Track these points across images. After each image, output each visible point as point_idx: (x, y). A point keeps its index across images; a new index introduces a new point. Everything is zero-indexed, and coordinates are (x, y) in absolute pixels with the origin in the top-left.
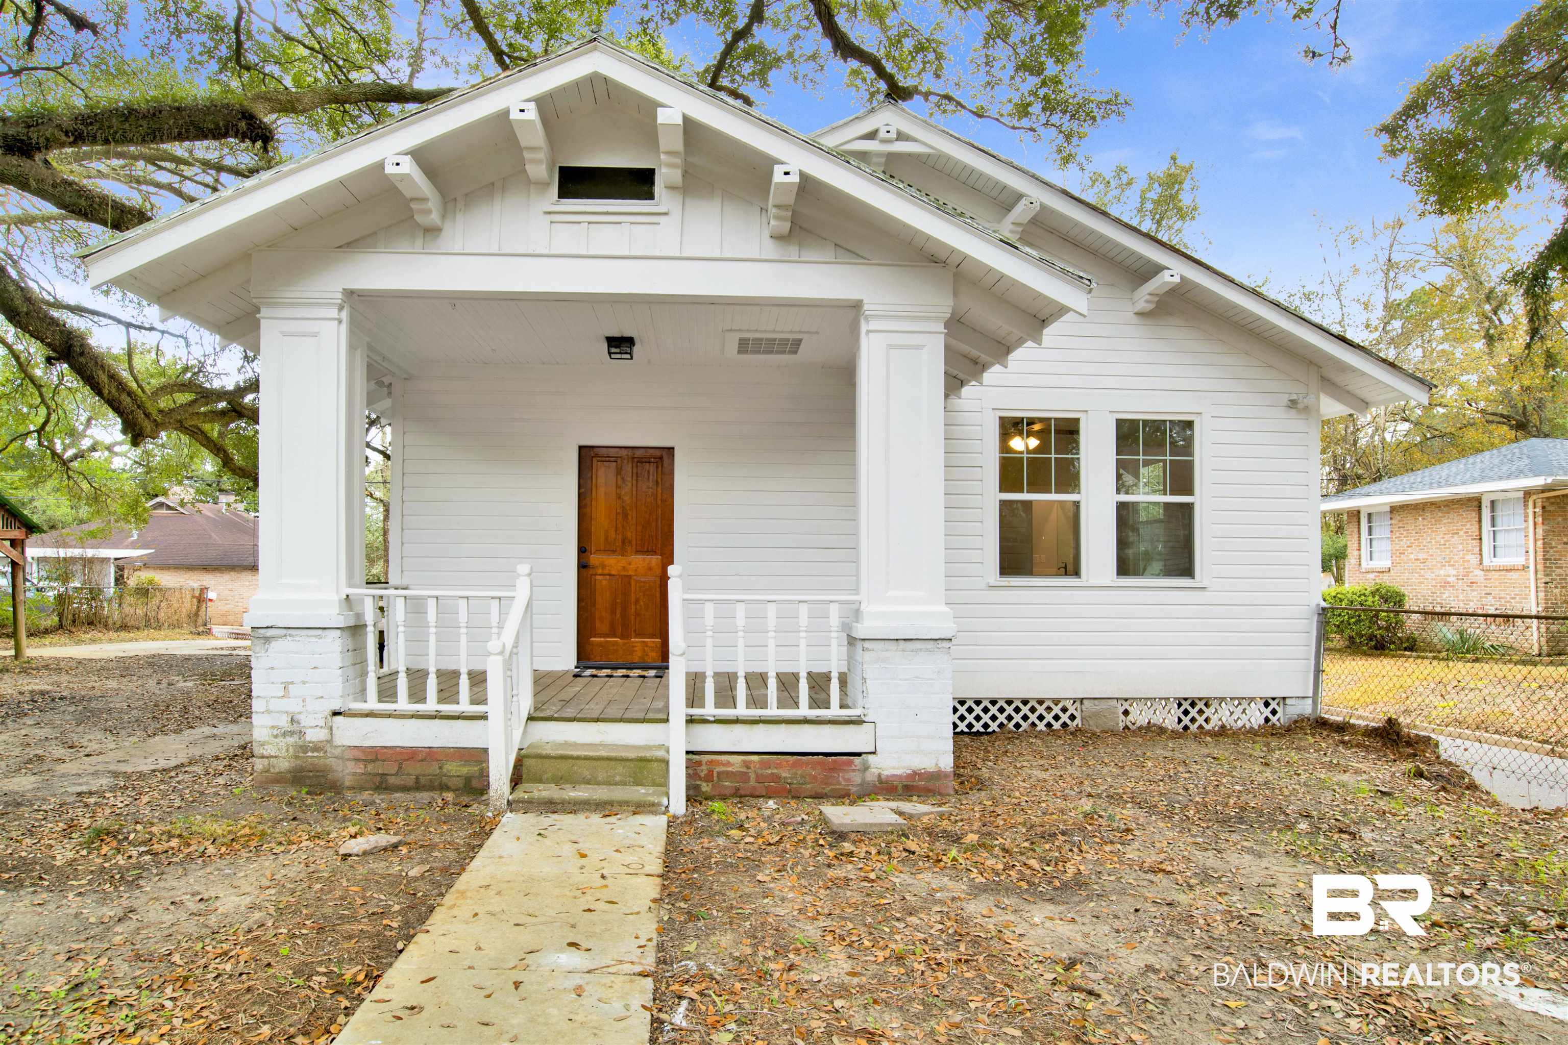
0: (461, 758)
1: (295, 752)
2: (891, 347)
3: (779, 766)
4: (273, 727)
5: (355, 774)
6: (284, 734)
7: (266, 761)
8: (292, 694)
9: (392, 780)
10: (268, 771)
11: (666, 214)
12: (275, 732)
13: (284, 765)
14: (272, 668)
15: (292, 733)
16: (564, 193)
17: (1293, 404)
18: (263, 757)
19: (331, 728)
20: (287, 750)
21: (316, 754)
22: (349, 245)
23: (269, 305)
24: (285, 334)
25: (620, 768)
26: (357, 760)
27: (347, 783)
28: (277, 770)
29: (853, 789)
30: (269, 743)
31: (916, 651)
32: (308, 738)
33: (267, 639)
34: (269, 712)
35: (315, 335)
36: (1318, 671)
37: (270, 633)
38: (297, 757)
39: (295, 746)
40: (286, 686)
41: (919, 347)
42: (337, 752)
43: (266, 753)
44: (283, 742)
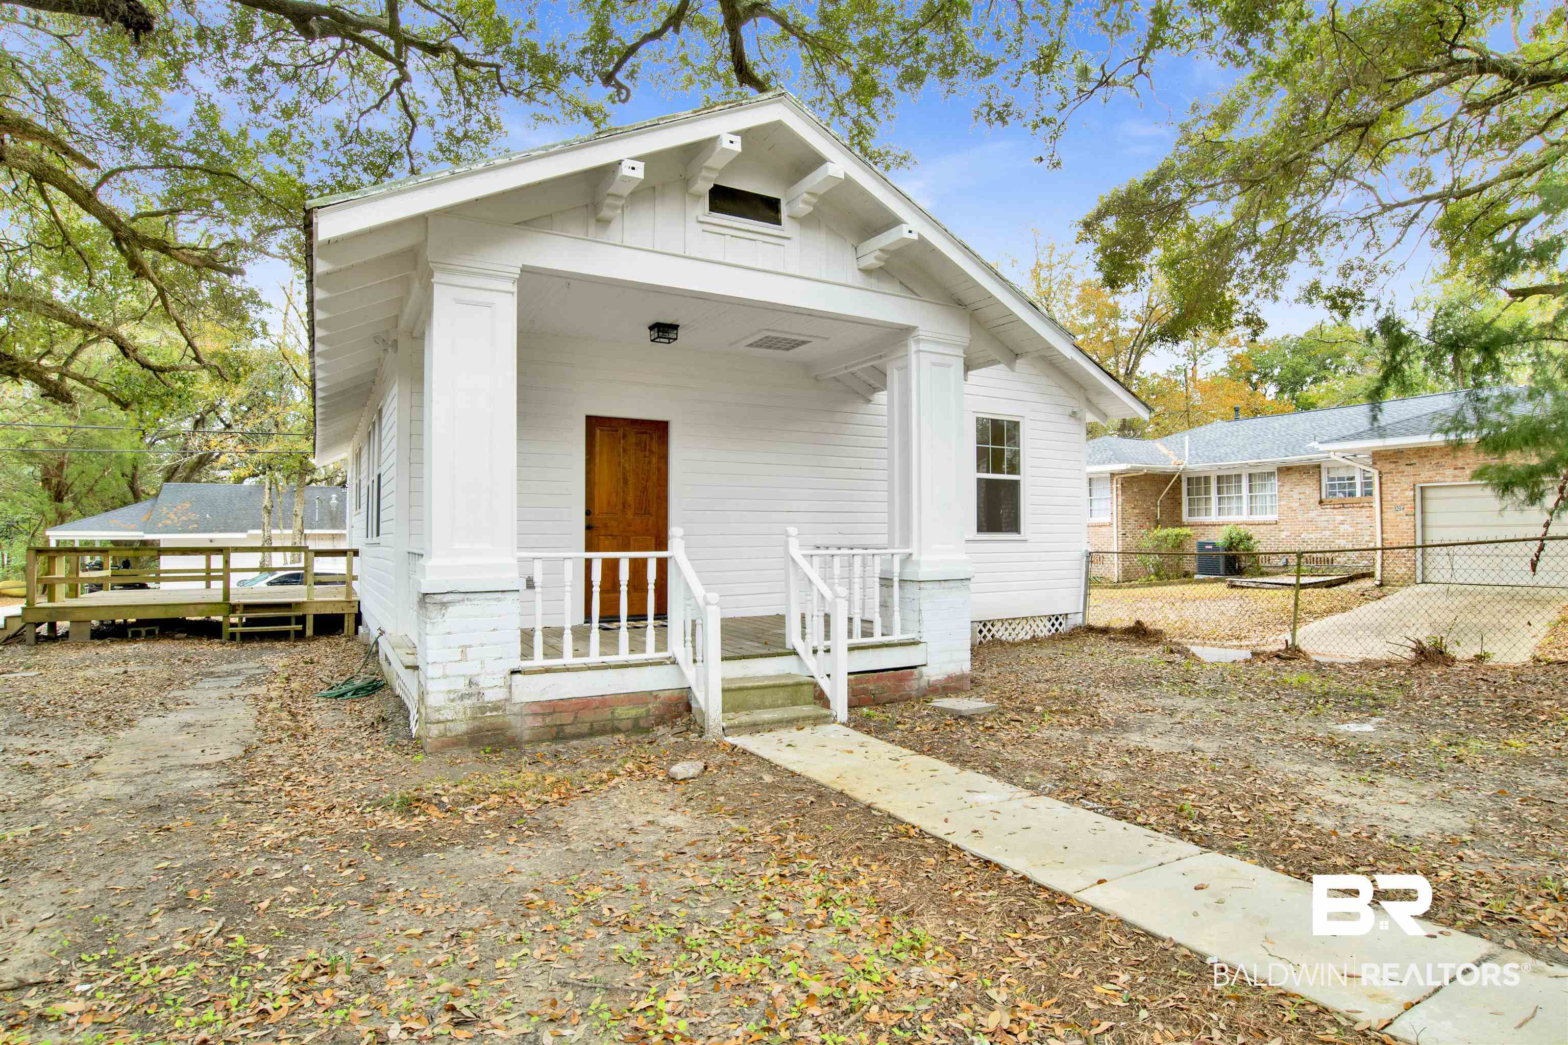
0: (630, 701)
1: (473, 713)
2: (934, 364)
3: (867, 682)
4: (450, 691)
5: (533, 728)
6: (462, 697)
7: (442, 726)
8: (469, 656)
9: (569, 730)
10: (444, 735)
11: (788, 238)
12: (452, 696)
13: (462, 728)
14: (449, 633)
15: (470, 695)
16: (713, 208)
17: (1074, 414)
18: (438, 722)
19: (510, 687)
20: (465, 713)
21: (495, 713)
22: (525, 223)
23: (443, 270)
24: (459, 301)
25: (781, 693)
26: (535, 714)
27: (526, 738)
28: (454, 734)
29: (913, 693)
30: (445, 708)
31: (951, 588)
32: (487, 699)
33: (444, 605)
34: (445, 677)
35: (489, 305)
36: (1086, 595)
37: (447, 598)
38: (475, 718)
39: (472, 708)
40: (464, 649)
41: (949, 366)
42: (516, 709)
43: (441, 718)
44: (459, 705)
